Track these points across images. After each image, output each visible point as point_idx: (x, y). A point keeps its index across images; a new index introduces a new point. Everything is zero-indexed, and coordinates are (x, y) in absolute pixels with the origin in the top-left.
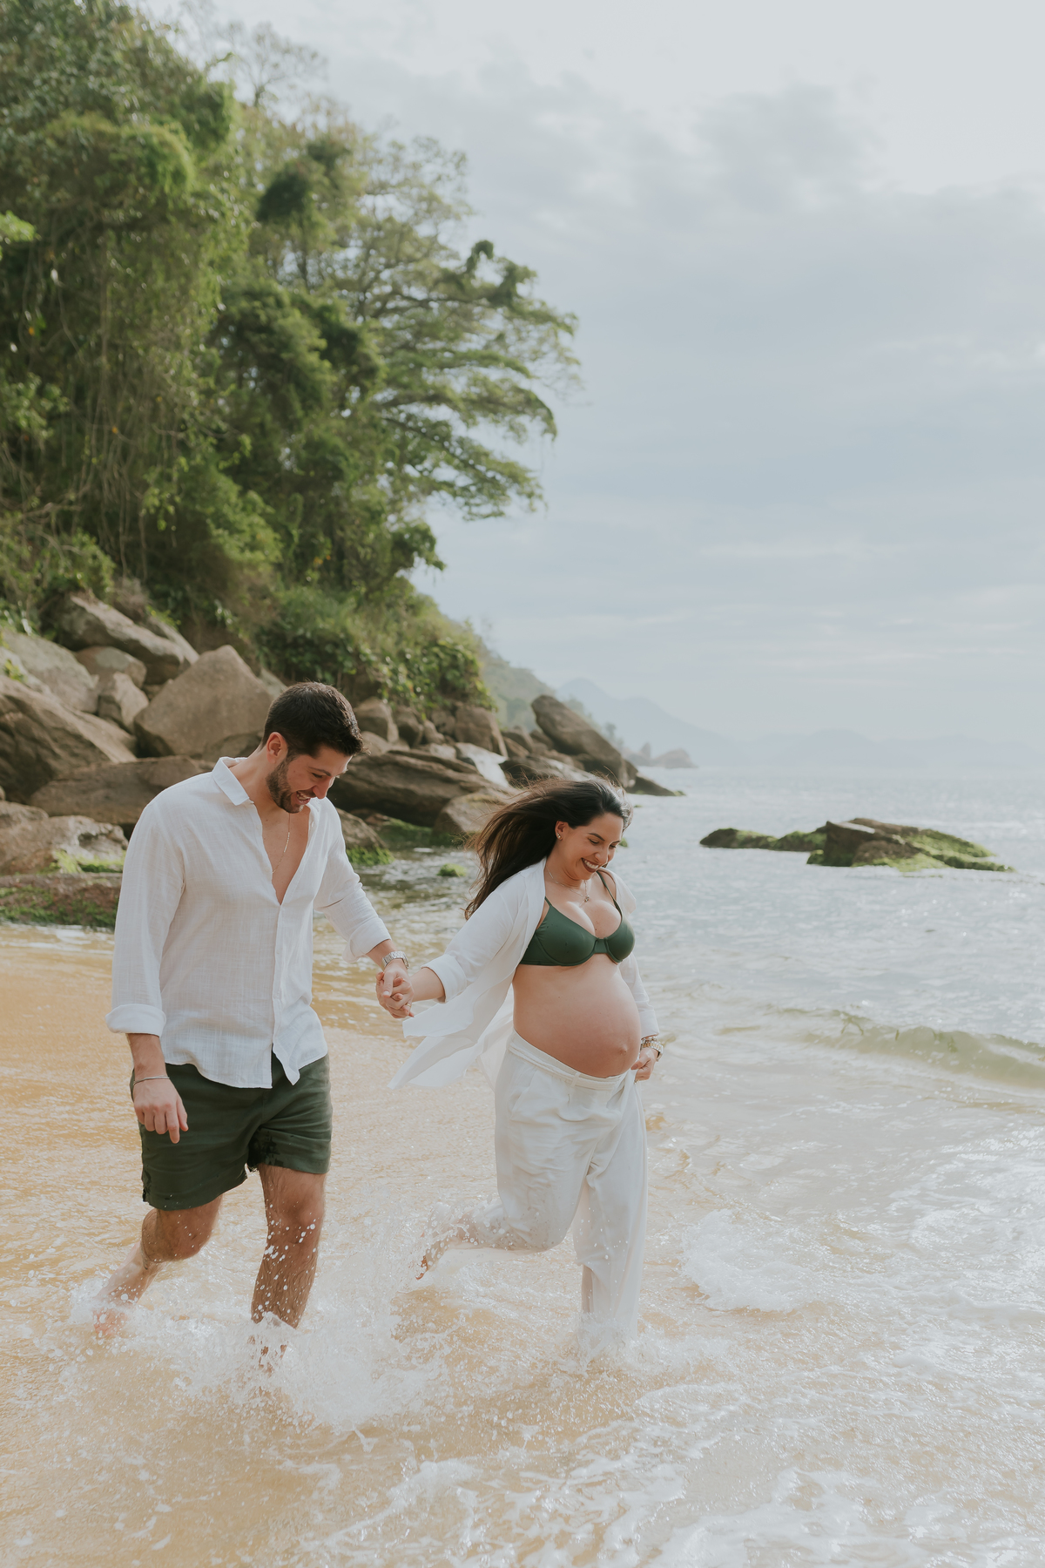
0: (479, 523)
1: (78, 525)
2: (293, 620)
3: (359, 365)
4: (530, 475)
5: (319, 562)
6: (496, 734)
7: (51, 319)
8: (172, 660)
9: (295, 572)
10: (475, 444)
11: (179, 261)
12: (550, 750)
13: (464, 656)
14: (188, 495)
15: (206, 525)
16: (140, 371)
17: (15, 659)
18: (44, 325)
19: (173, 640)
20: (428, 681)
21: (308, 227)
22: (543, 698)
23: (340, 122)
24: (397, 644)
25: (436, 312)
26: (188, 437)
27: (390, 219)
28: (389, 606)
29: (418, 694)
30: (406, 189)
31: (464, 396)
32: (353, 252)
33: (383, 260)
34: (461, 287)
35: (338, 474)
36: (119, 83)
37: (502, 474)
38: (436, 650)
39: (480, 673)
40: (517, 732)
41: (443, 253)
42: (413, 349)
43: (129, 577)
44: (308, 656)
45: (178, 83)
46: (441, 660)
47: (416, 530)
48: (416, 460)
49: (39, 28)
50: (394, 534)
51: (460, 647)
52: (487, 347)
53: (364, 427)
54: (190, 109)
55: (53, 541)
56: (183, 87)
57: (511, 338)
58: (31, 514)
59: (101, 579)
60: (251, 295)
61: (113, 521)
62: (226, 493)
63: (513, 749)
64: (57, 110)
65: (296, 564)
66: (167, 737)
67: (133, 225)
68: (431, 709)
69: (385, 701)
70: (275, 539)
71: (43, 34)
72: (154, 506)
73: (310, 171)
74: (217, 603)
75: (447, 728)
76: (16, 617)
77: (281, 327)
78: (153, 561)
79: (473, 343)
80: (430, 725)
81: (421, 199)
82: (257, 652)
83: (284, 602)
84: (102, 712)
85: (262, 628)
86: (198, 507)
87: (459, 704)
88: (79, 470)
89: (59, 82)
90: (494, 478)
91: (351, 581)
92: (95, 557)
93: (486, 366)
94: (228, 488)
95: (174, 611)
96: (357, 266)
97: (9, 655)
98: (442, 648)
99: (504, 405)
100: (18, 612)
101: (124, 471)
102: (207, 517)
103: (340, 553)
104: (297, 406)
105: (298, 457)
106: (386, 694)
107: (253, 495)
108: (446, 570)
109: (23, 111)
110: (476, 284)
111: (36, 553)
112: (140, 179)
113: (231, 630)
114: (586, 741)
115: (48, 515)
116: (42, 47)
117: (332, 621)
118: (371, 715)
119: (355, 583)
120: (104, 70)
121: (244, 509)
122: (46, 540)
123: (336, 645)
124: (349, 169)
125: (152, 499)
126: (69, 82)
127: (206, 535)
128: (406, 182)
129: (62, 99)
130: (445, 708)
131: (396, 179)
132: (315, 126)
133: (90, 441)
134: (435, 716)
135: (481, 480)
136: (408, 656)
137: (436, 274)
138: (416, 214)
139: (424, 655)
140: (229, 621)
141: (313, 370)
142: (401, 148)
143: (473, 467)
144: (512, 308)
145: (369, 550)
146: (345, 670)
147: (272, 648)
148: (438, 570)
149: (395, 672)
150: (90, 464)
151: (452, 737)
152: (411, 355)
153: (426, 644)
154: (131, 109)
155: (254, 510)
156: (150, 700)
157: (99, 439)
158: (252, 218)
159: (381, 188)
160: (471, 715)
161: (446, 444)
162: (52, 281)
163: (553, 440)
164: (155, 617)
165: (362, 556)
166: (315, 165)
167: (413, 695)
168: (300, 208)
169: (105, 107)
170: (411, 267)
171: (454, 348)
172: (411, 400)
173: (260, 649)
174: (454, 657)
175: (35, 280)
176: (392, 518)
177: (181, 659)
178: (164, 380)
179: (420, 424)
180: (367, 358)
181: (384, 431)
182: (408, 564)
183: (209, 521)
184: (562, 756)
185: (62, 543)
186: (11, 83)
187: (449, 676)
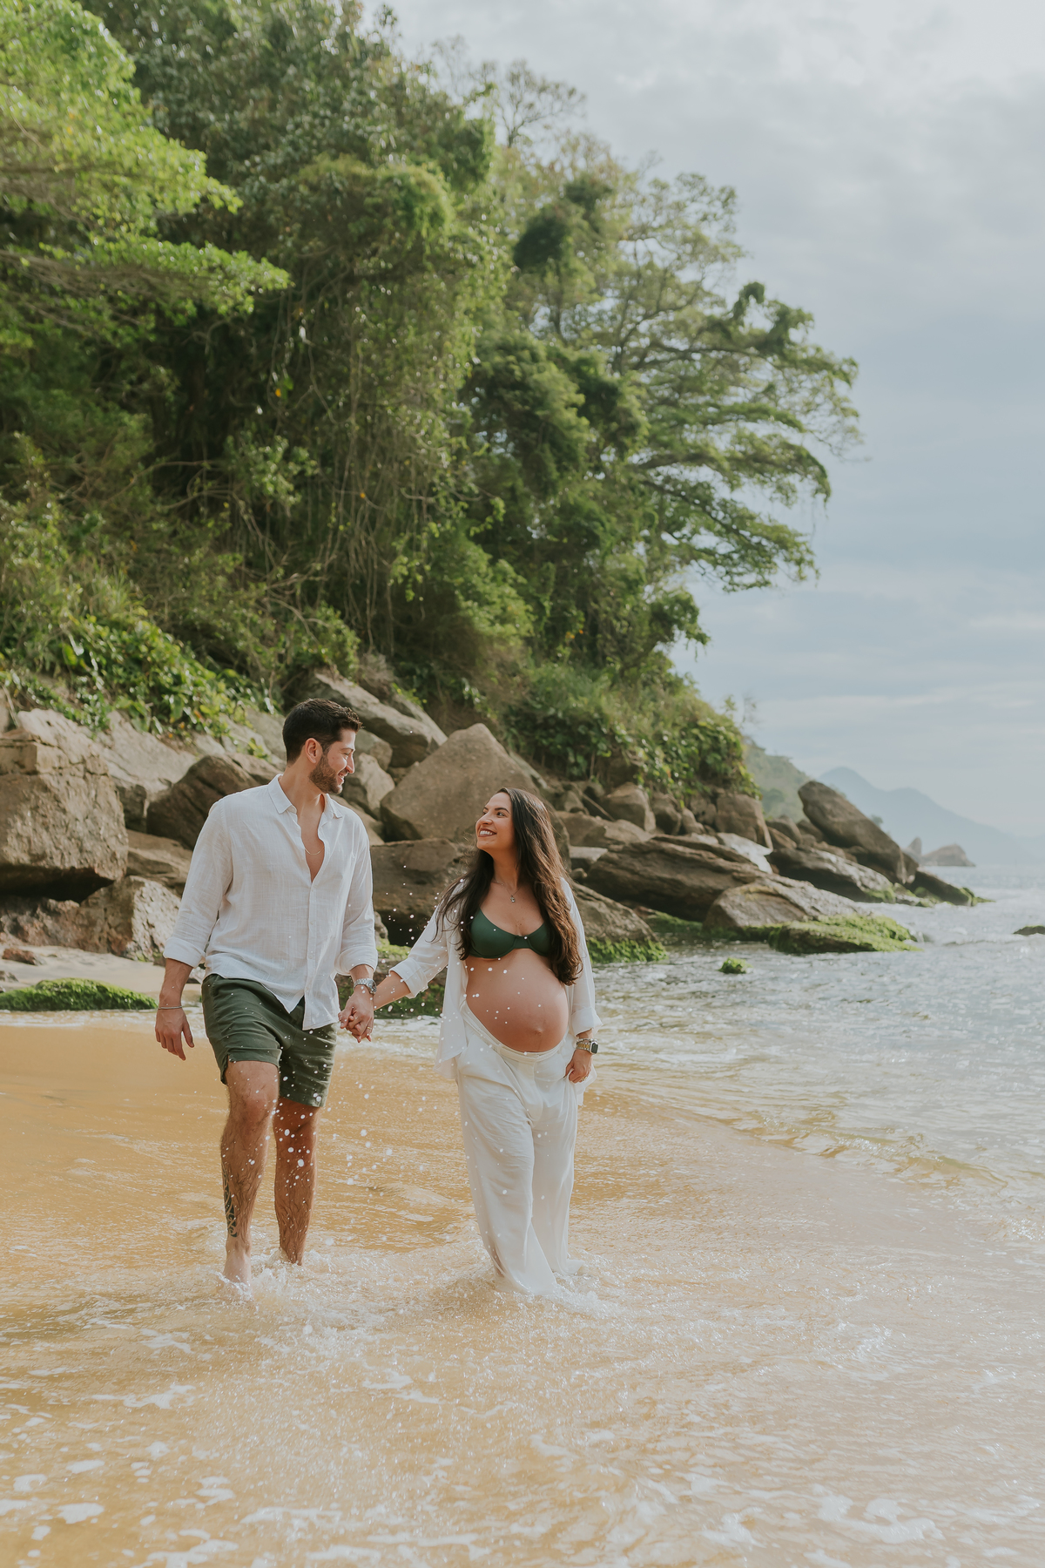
0: (742, 594)
1: (324, 597)
2: (543, 699)
3: (619, 422)
4: (799, 539)
5: (571, 636)
6: (761, 823)
7: (300, 381)
8: (420, 740)
9: (546, 648)
10: (740, 506)
11: (432, 314)
12: (819, 842)
13: (726, 738)
14: (436, 566)
15: (453, 596)
16: (389, 432)
17: (258, 738)
18: (291, 387)
19: (420, 719)
20: (687, 765)
21: (568, 274)
22: (812, 784)
23: (601, 159)
24: (653, 725)
25: (698, 366)
26: (437, 500)
27: (650, 265)
28: (645, 684)
29: (676, 780)
30: (669, 231)
31: (728, 455)
32: (609, 303)
33: (641, 310)
34: (727, 335)
35: (594, 541)
36: (375, 122)
37: (768, 539)
38: (695, 731)
39: (744, 756)
40: (783, 821)
41: (707, 299)
42: (674, 404)
43: (373, 652)
44: (559, 738)
45: (434, 122)
46: (701, 742)
47: (677, 600)
48: (673, 527)
49: (291, 71)
50: (652, 605)
51: (722, 729)
52: (755, 399)
53: (624, 488)
54: (448, 147)
55: (298, 614)
56: (440, 124)
57: (781, 389)
58: (275, 586)
59: (345, 655)
60: (505, 349)
61: (360, 591)
62: (475, 562)
63: (780, 840)
64: (311, 155)
65: (546, 640)
66: (416, 822)
67: (383, 277)
68: (689, 795)
69: (640, 786)
70: (527, 611)
71: (296, 76)
72: (403, 576)
73: (568, 214)
74: (464, 680)
75: (707, 817)
76: (259, 696)
77: (536, 381)
78: (399, 637)
79: (738, 396)
80: (687, 812)
81: (685, 241)
82: (505, 734)
83: (534, 680)
84: (347, 795)
85: (510, 707)
86: (446, 578)
87: (721, 791)
88: (324, 540)
89: (312, 126)
90: (759, 543)
91: (604, 657)
92: (339, 632)
93: (755, 421)
94: (477, 556)
95: (419, 690)
96: (613, 318)
97: (252, 734)
98: (702, 729)
99: (772, 463)
100: (261, 690)
101: (371, 539)
102: (456, 588)
103: (593, 626)
104: (552, 466)
105: (549, 525)
106: (641, 779)
107: (504, 564)
108: (709, 643)
109: (275, 158)
110: (743, 330)
111: (281, 628)
112: (396, 223)
113: (479, 709)
114: (860, 832)
115: (292, 586)
116: (295, 91)
117: (586, 700)
118: (627, 801)
119: (609, 659)
120: (360, 109)
121: (494, 579)
122: (291, 612)
123: (590, 726)
124: (608, 211)
125: (400, 567)
126: (323, 125)
127: (454, 607)
128: (669, 223)
129: (315, 143)
130: (704, 795)
131: (660, 220)
132: (573, 167)
133: (336, 507)
134: (693, 803)
135: (745, 546)
136: (666, 738)
137: (700, 323)
138: (679, 258)
139: (683, 737)
140: (477, 700)
141: (571, 428)
142: (664, 187)
143: (736, 532)
144: (783, 356)
145: (625, 623)
146: (599, 753)
147: (521, 730)
148: (700, 644)
149: (651, 755)
150: (336, 530)
151: (712, 827)
152: (674, 411)
153: (685, 725)
154: (387, 150)
155: (504, 580)
156: (396, 784)
157: (347, 506)
158: (511, 263)
159: (643, 231)
160: (733, 803)
161: (708, 508)
162: (301, 340)
163: (825, 500)
164: (400, 695)
165: (617, 629)
166: (573, 208)
167: (671, 780)
168: (557, 254)
169: (359, 148)
170: (672, 316)
171: (719, 403)
172: (671, 460)
173: (508, 730)
174: (716, 739)
175: (283, 339)
176: (648, 589)
177: (429, 740)
178: (414, 440)
179: (679, 487)
180: (627, 413)
181: (642, 494)
182: (668, 637)
183: (457, 592)
184: (833, 848)
185: (306, 617)
186: (262, 130)
187: (710, 761)
